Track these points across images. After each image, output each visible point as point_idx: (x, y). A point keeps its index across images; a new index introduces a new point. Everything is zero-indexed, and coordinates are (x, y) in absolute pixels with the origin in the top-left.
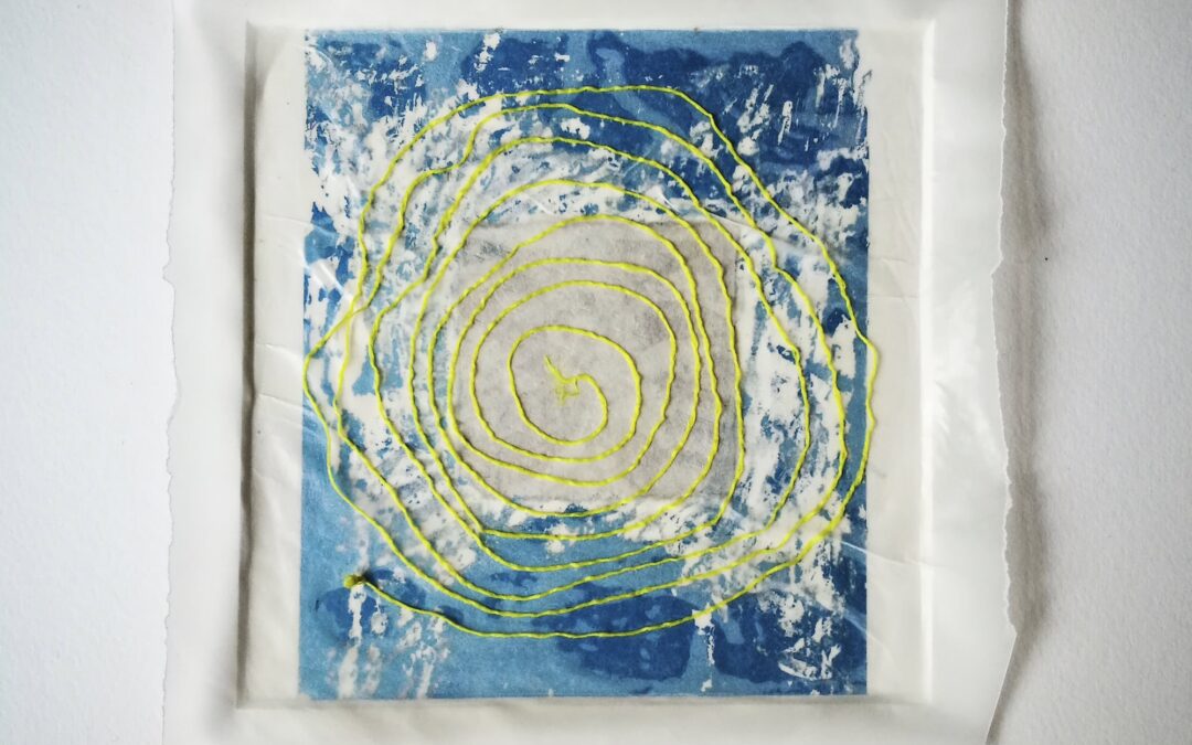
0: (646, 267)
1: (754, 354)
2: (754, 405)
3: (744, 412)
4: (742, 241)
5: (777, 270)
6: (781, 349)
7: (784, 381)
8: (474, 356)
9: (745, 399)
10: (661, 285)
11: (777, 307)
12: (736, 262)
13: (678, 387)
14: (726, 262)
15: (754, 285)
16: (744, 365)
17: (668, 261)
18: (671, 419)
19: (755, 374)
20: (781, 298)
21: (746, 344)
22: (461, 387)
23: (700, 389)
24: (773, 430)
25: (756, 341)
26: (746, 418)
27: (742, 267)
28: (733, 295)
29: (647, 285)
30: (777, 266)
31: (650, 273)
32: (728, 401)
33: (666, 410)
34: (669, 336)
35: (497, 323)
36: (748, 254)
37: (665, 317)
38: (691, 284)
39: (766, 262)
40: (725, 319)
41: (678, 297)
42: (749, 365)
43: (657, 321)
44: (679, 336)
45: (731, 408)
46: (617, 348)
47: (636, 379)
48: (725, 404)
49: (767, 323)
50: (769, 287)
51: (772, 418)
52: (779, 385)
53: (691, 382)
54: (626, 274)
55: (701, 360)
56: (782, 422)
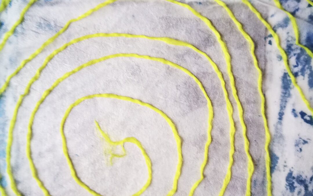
0: (186, 42)
1: (281, 118)
2: (280, 164)
3: (272, 169)
4: (271, 20)
5: (300, 46)
6: (303, 114)
7: (305, 142)
8: (29, 122)
9: (273, 158)
10: (200, 57)
11: (300, 78)
12: (265, 38)
13: (215, 148)
14: (257, 38)
15: (280, 58)
16: (272, 129)
17: (206, 36)
18: (209, 177)
19: (281, 136)
20: (303, 71)
21: (274, 110)
22: (18, 149)
23: (235, 150)
24: (296, 184)
25: (283, 107)
26: (273, 175)
27: (270, 43)
28: (263, 67)
29: (187, 58)
30: (300, 42)
31: (190, 47)
32: (259, 161)
33: (205, 168)
34: (206, 103)
35: (50, 91)
36: (275, 31)
37: (204, 87)
38: (227, 57)
39: (290, 39)
40: (256, 88)
41: (215, 68)
42: (277, 128)
43: (196, 89)
44: (215, 103)
45: (260, 167)
46: (160, 113)
47: (178, 141)
48: (256, 164)
49: (292, 92)
50: (293, 61)
51: (295, 174)
52: (301, 146)
53: (227, 144)
54: (169, 48)
55: (235, 124)
56: (304, 177)
